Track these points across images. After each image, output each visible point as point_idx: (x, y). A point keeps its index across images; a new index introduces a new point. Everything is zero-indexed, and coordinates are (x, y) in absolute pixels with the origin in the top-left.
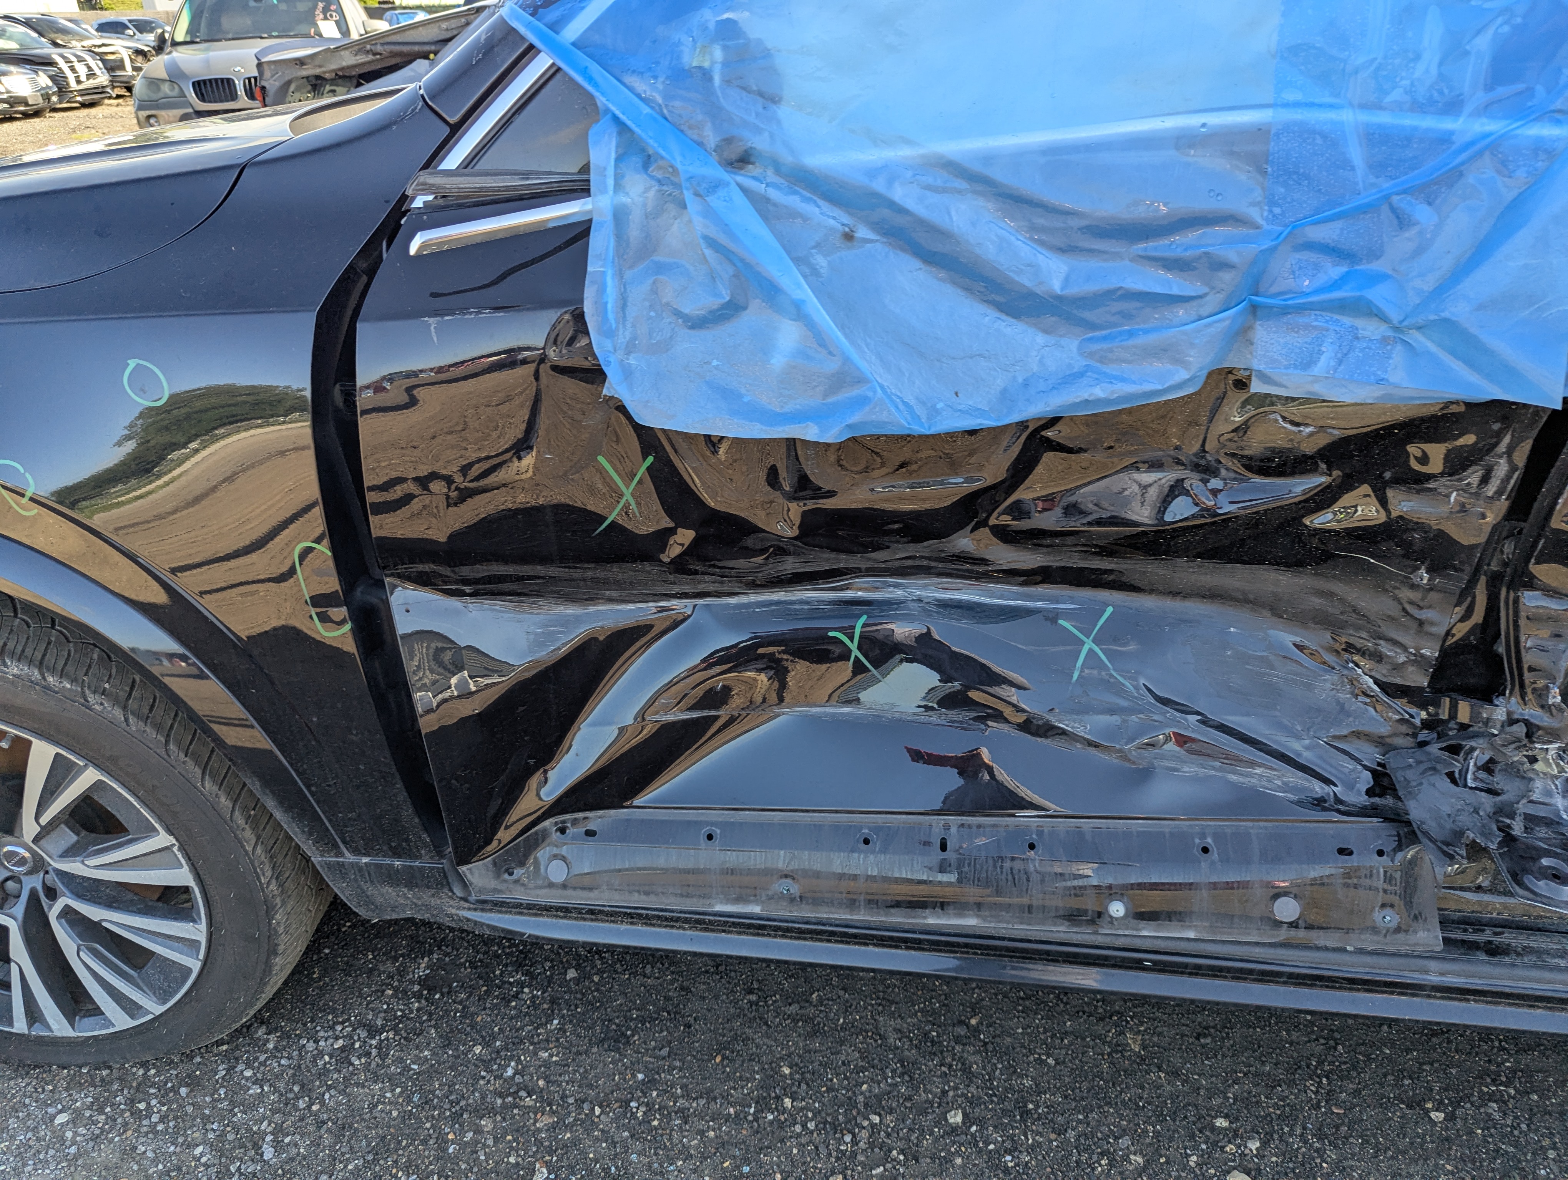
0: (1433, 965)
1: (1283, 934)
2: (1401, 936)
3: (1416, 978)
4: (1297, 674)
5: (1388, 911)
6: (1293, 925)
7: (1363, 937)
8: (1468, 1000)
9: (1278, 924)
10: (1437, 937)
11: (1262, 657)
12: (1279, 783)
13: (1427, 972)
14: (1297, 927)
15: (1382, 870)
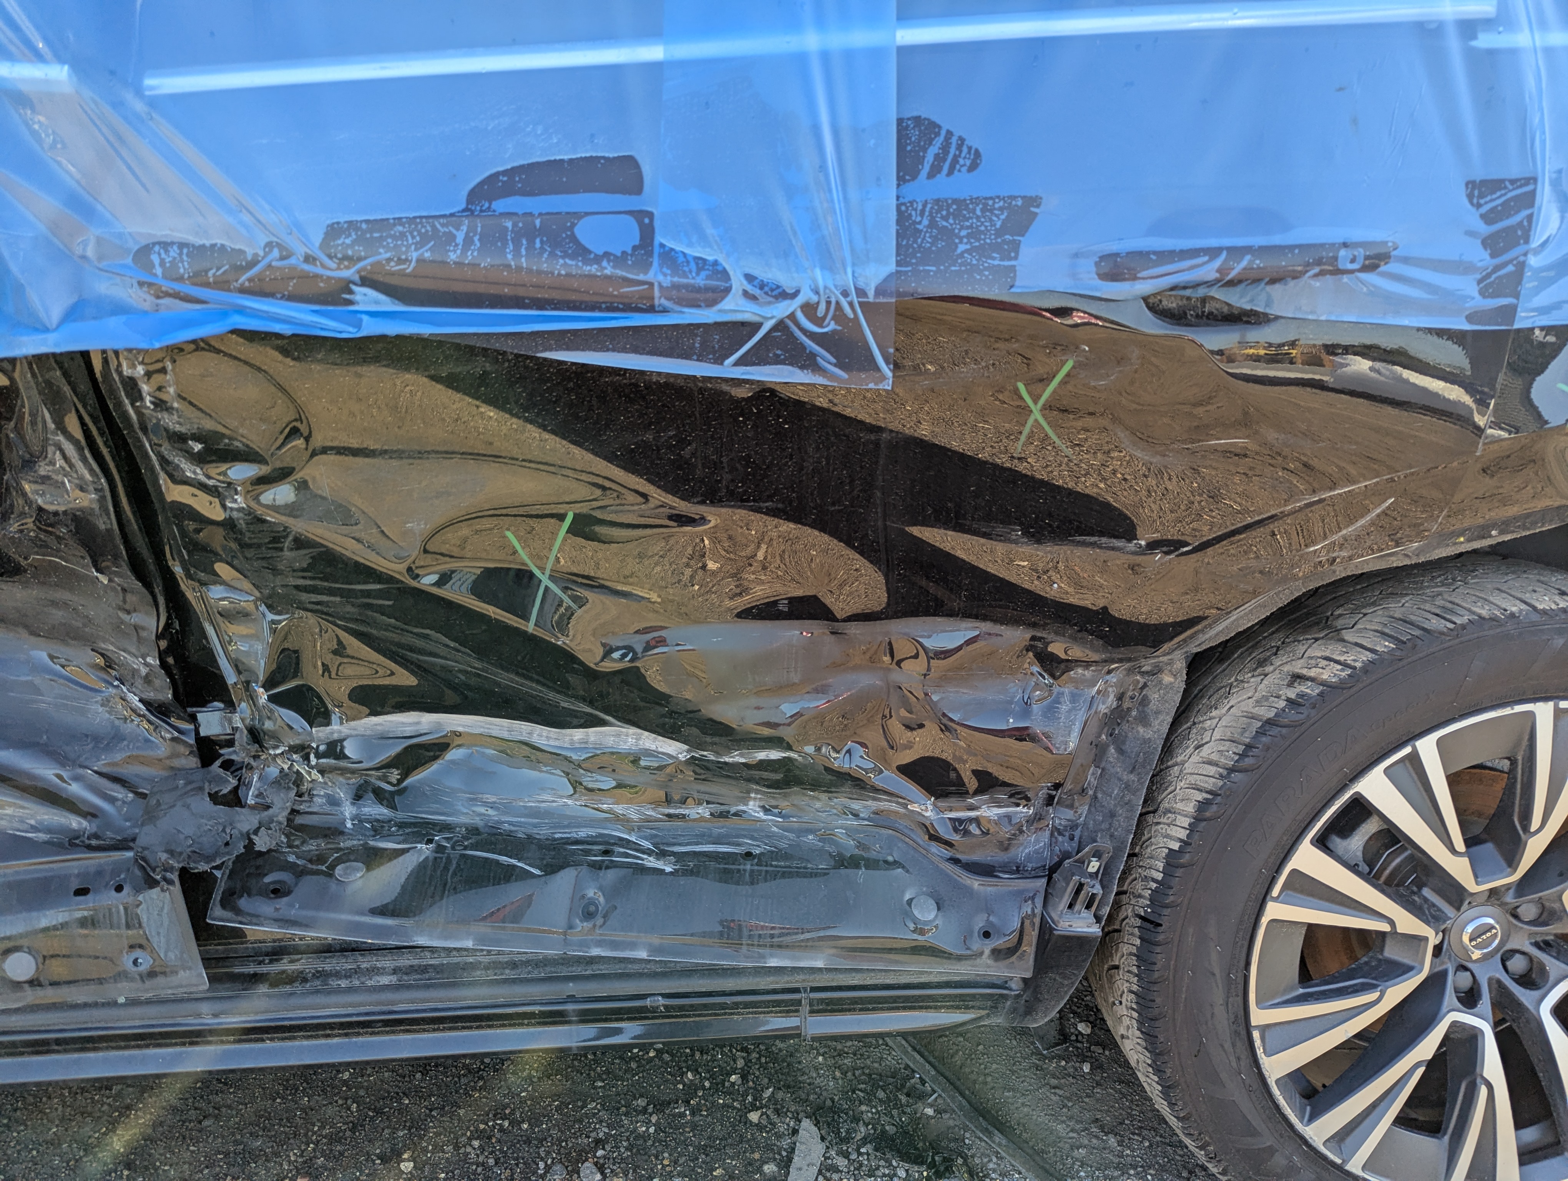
0: (205, 1008)
1: (30, 996)
2: (160, 980)
3: (192, 1023)
4: (66, 697)
5: (138, 953)
6: (34, 983)
7: (119, 985)
8: (263, 1040)
9: (17, 985)
10: (200, 975)
11: (27, 682)
12: (33, 822)
13: (199, 1015)
14: (40, 985)
15: (121, 908)
